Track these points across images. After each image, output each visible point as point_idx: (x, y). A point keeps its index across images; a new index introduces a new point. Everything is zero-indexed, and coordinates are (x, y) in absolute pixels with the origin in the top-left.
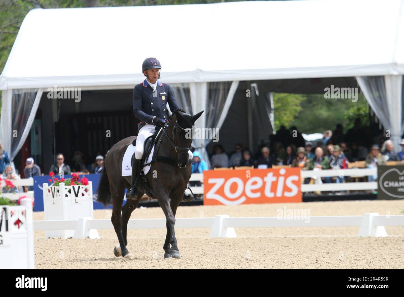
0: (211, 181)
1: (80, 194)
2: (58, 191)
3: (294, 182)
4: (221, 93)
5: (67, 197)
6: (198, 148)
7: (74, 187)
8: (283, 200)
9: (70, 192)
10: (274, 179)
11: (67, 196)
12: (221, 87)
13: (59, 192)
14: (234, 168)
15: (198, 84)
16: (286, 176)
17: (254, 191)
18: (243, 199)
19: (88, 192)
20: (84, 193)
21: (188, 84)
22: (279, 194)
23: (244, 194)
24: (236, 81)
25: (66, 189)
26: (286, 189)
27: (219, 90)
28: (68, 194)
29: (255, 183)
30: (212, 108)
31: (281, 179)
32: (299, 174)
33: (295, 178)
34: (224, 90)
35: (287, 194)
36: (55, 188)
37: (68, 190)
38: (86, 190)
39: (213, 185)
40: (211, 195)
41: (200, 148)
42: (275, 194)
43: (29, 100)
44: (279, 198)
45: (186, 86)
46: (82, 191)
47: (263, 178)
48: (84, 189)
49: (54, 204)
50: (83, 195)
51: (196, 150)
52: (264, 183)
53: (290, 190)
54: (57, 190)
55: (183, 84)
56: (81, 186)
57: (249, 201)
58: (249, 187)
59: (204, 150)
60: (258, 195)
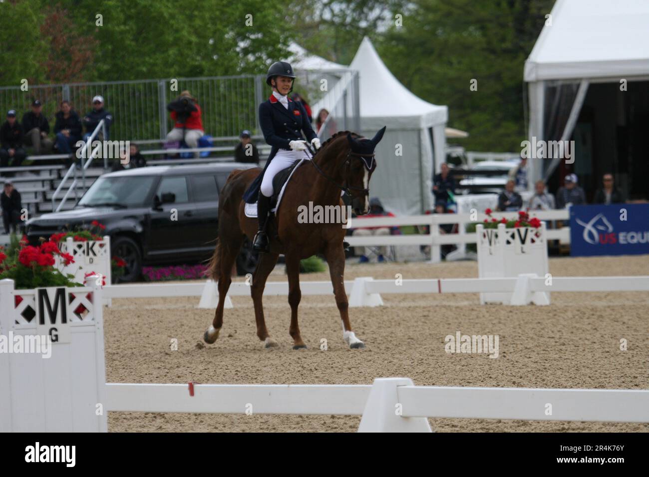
1: (528, 240)
2: (497, 236)
5: (509, 245)
7: (519, 231)
9: (513, 236)
11: (508, 242)
13: (498, 238)
19: (540, 238)
20: (535, 238)
25: (508, 232)
28: (511, 240)
36: (491, 231)
37: (510, 234)
38: (537, 235)
43: (567, 96)
46: (531, 235)
48: (534, 232)
49: (491, 254)
50: (533, 241)
54: (495, 234)
56: (530, 229)
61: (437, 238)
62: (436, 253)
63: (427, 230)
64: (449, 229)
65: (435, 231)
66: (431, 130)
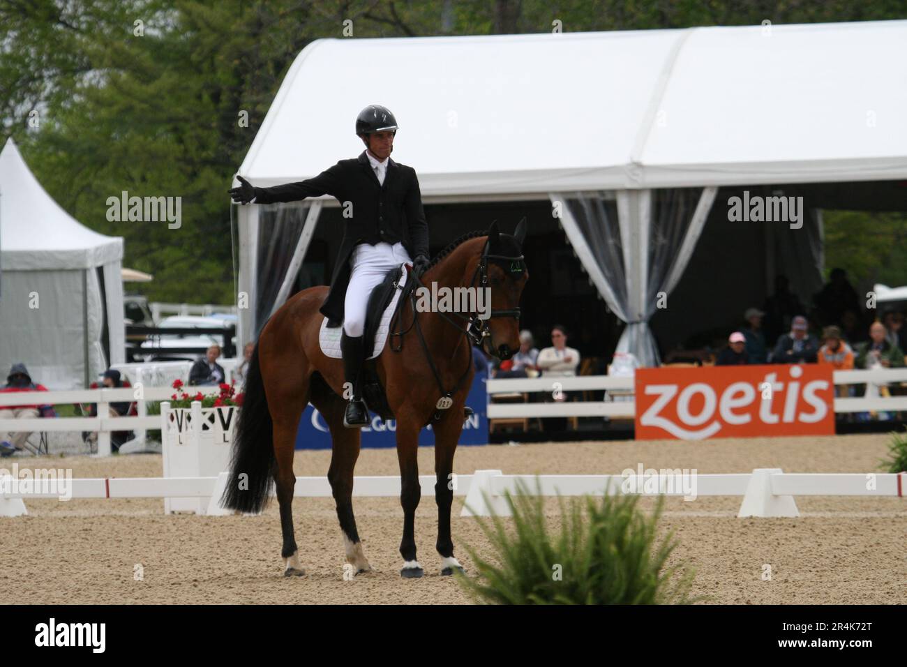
0: (651, 390)
2: (189, 418)
3: (818, 393)
4: (682, 209)
5: (205, 431)
6: (632, 323)
7: (220, 411)
8: (798, 429)
9: (212, 419)
10: (779, 387)
11: (205, 427)
12: (681, 200)
13: (192, 420)
14: (700, 364)
15: (633, 192)
16: (803, 381)
17: (736, 411)
18: (716, 427)
21: (614, 192)
22: (789, 416)
23: (717, 416)
24: (712, 188)
25: (204, 413)
26: (803, 406)
27: (677, 204)
28: (209, 424)
29: (739, 395)
30: (661, 240)
31: (794, 388)
32: (829, 378)
33: (823, 385)
34: (686, 203)
35: (805, 418)
36: (182, 411)
37: (208, 415)
39: (655, 397)
40: (650, 418)
41: (637, 323)
42: (781, 418)
43: (291, 224)
44: (788, 425)
45: (609, 197)
47: (755, 386)
49: (181, 443)
51: (629, 327)
52: (758, 395)
53: (811, 410)
54: (187, 415)
55: (602, 192)
56: (236, 409)
57: (728, 431)
58: (727, 402)
59: (643, 327)
60: (745, 419)
61: (106, 422)
62: (105, 443)
63: (93, 410)
64: (123, 409)
65: (104, 411)
66: (100, 270)
